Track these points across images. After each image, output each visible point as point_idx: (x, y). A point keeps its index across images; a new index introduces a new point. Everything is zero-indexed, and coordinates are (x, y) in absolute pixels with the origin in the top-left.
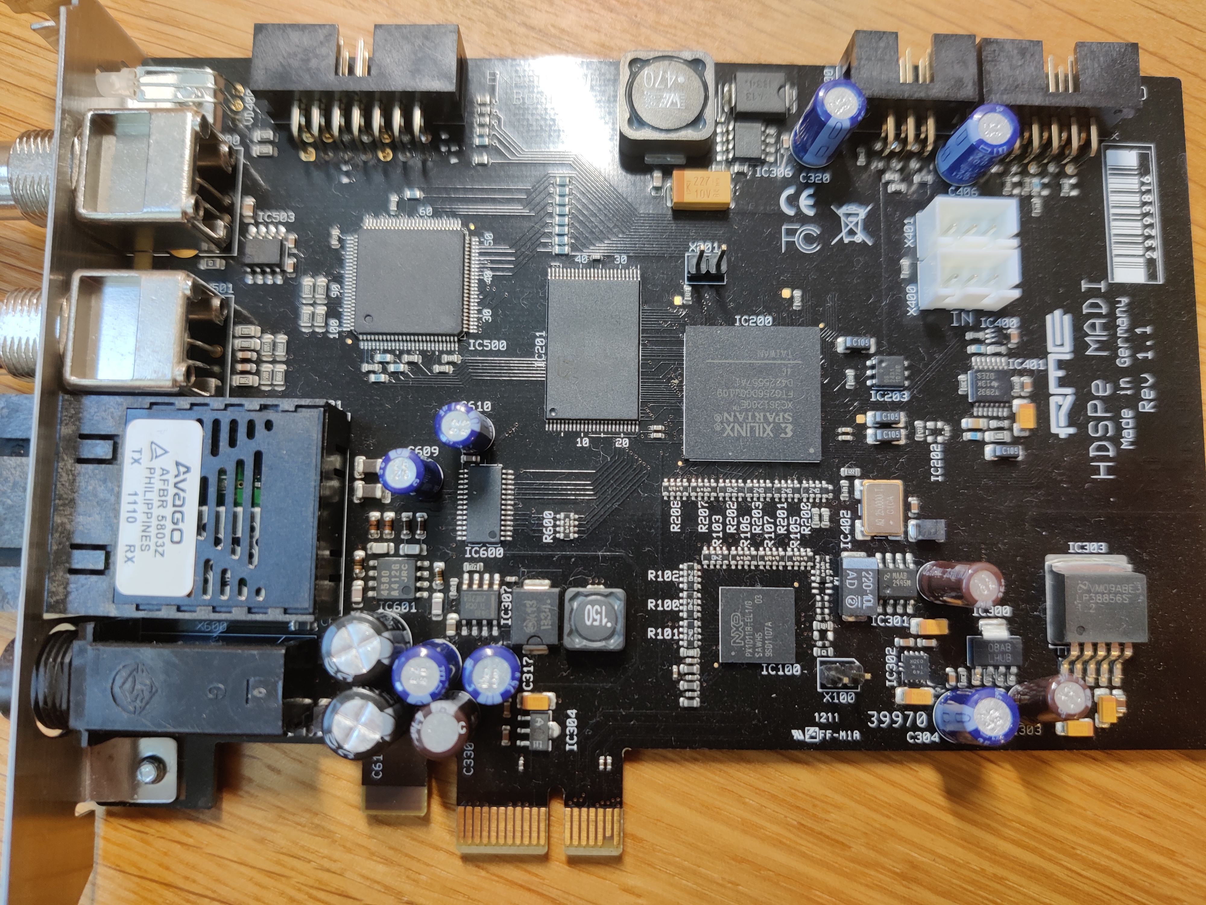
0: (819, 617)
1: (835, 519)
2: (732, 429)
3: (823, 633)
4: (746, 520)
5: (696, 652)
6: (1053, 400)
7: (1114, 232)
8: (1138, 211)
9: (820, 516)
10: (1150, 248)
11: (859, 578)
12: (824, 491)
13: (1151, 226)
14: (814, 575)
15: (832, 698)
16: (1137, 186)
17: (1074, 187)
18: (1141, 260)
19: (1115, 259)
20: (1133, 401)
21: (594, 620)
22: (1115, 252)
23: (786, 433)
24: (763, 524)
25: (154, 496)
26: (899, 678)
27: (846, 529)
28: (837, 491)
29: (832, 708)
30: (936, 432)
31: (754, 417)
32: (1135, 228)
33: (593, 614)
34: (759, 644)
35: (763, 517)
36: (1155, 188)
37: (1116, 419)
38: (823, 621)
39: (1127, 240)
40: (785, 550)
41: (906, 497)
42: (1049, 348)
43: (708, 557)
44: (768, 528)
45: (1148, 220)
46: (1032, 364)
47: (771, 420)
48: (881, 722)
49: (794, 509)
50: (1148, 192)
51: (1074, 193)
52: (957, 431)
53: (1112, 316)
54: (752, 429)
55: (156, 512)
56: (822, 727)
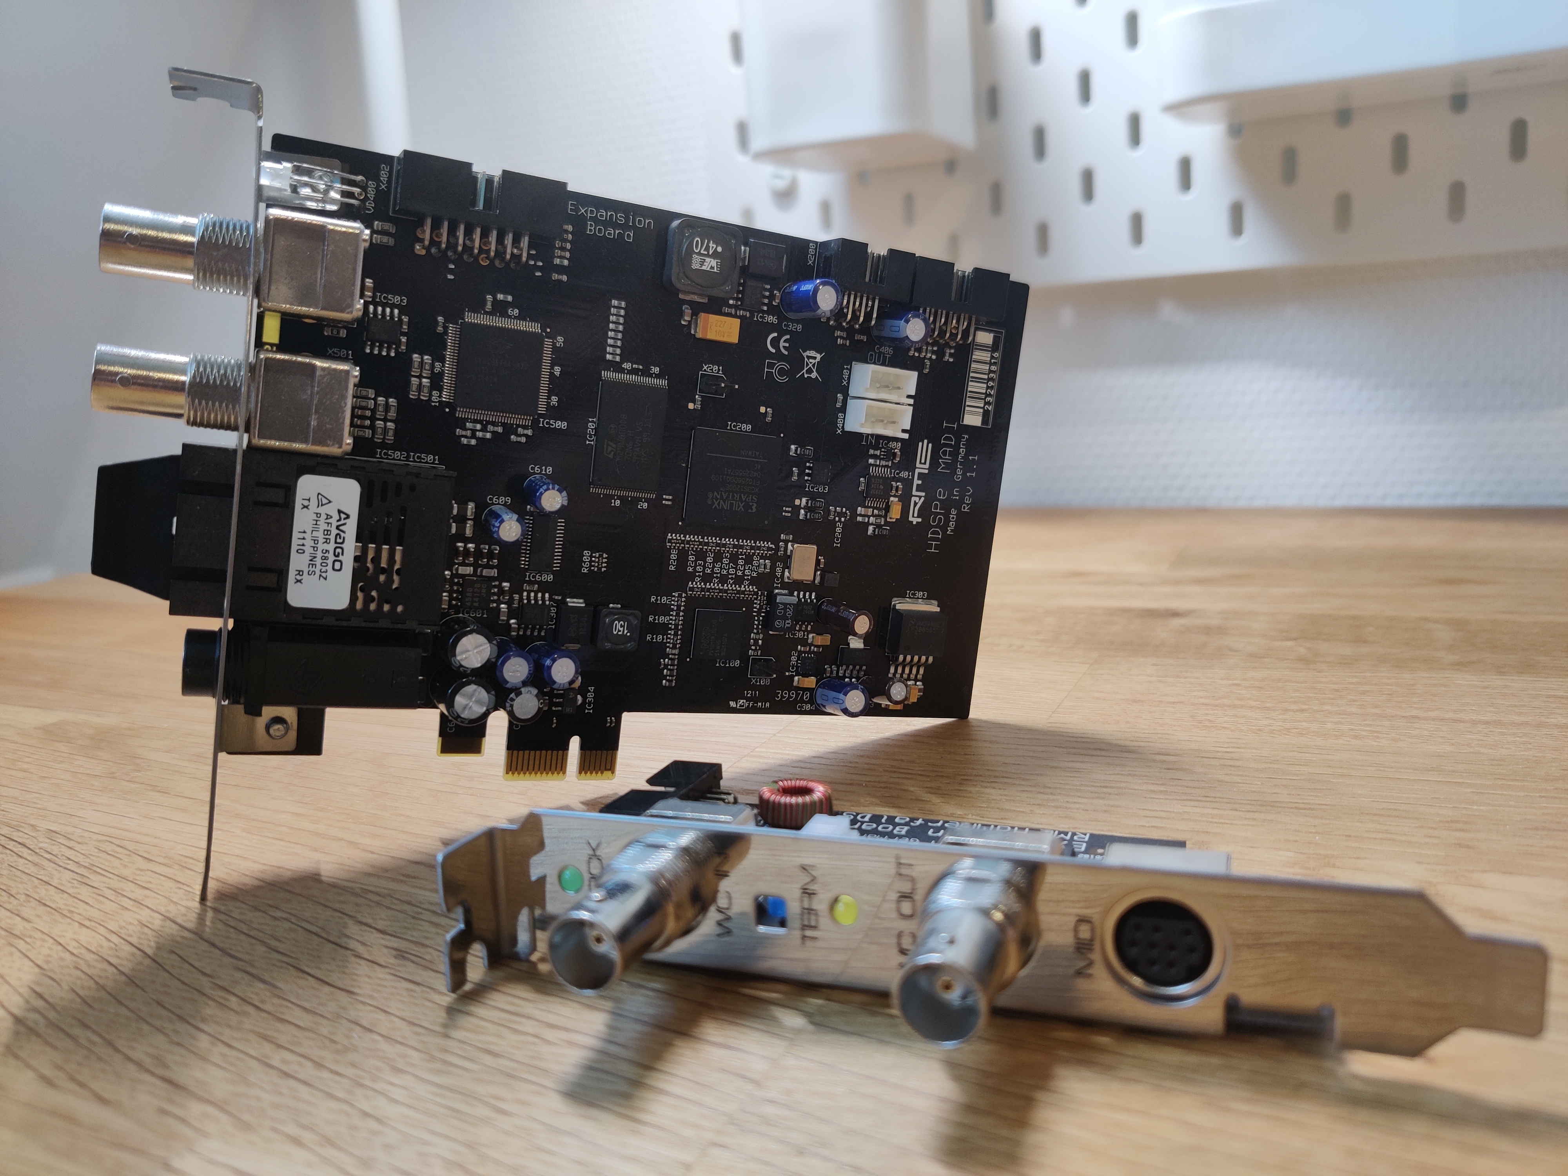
0: (755, 631)
1: (773, 567)
2: (719, 504)
3: (756, 641)
4: (718, 565)
5: (676, 651)
6: (913, 499)
7: (969, 389)
8: (986, 377)
9: (765, 565)
10: (989, 403)
11: (785, 609)
12: (769, 549)
13: (992, 388)
14: (756, 603)
15: (756, 682)
16: (989, 359)
17: (951, 355)
18: (982, 410)
19: (967, 408)
20: (958, 505)
21: (619, 631)
22: (967, 403)
23: (752, 509)
24: (729, 568)
25: (320, 535)
26: (797, 669)
27: (779, 575)
28: (777, 549)
29: (754, 688)
30: (841, 514)
31: (733, 496)
32: (981, 388)
33: (618, 626)
34: (718, 647)
35: (729, 564)
36: (999, 361)
37: (947, 515)
38: (758, 633)
39: (976, 396)
40: (740, 587)
41: (817, 557)
42: (918, 465)
43: (692, 589)
44: (732, 571)
45: (991, 384)
46: (904, 474)
47: (744, 499)
48: (782, 697)
49: (749, 560)
50: (995, 364)
51: (951, 360)
52: (854, 514)
53: (957, 447)
54: (732, 504)
55: (321, 546)
56: (748, 699)
